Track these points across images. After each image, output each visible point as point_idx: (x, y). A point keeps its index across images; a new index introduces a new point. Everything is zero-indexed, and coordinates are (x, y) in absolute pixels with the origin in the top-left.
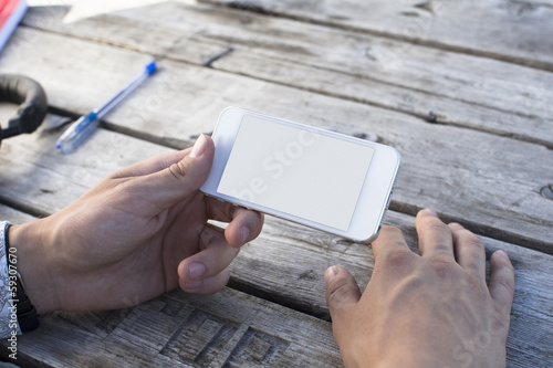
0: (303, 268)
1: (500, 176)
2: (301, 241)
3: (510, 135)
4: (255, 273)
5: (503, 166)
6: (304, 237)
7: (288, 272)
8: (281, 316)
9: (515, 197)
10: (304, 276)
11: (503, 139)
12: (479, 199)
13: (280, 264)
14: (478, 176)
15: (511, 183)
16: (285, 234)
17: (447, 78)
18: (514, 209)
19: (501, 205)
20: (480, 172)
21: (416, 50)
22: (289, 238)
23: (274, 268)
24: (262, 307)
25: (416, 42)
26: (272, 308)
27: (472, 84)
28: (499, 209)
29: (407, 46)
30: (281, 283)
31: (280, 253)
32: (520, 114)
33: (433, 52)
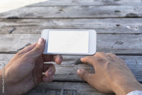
0: (69, 73)
1: (104, 42)
2: (64, 67)
4: (56, 77)
5: (104, 40)
6: (64, 66)
7: (65, 75)
8: (71, 85)
9: (111, 46)
10: (70, 74)
11: (100, 35)
12: (103, 48)
13: (62, 73)
14: (99, 43)
15: (108, 43)
16: (59, 66)
17: (77, 24)
18: (112, 48)
19: (109, 48)
20: (99, 42)
21: (65, 20)
22: (60, 67)
23: (61, 75)
24: (64, 84)
25: (64, 18)
26: (66, 84)
27: (84, 25)
28: (109, 49)
29: (62, 20)
30: (65, 77)
31: (60, 71)
32: (100, 29)
33: (70, 20)
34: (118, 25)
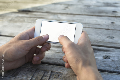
0: (60, 58)
1: (97, 36)
2: (57, 52)
3: (96, 28)
4: (48, 60)
5: (98, 34)
6: (58, 52)
7: (57, 59)
8: (59, 68)
9: (103, 39)
10: (61, 59)
12: (95, 40)
13: (54, 58)
14: (93, 36)
15: (100, 36)
16: (53, 51)
17: (77, 19)
18: (103, 41)
19: (100, 41)
20: (93, 35)
21: (68, 15)
22: (54, 52)
23: (53, 59)
24: (53, 67)
25: (67, 14)
26: (55, 67)
27: (83, 20)
29: (66, 15)
30: (56, 61)
31: (53, 55)
32: (96, 24)
33: (72, 16)
34: (112, 23)
